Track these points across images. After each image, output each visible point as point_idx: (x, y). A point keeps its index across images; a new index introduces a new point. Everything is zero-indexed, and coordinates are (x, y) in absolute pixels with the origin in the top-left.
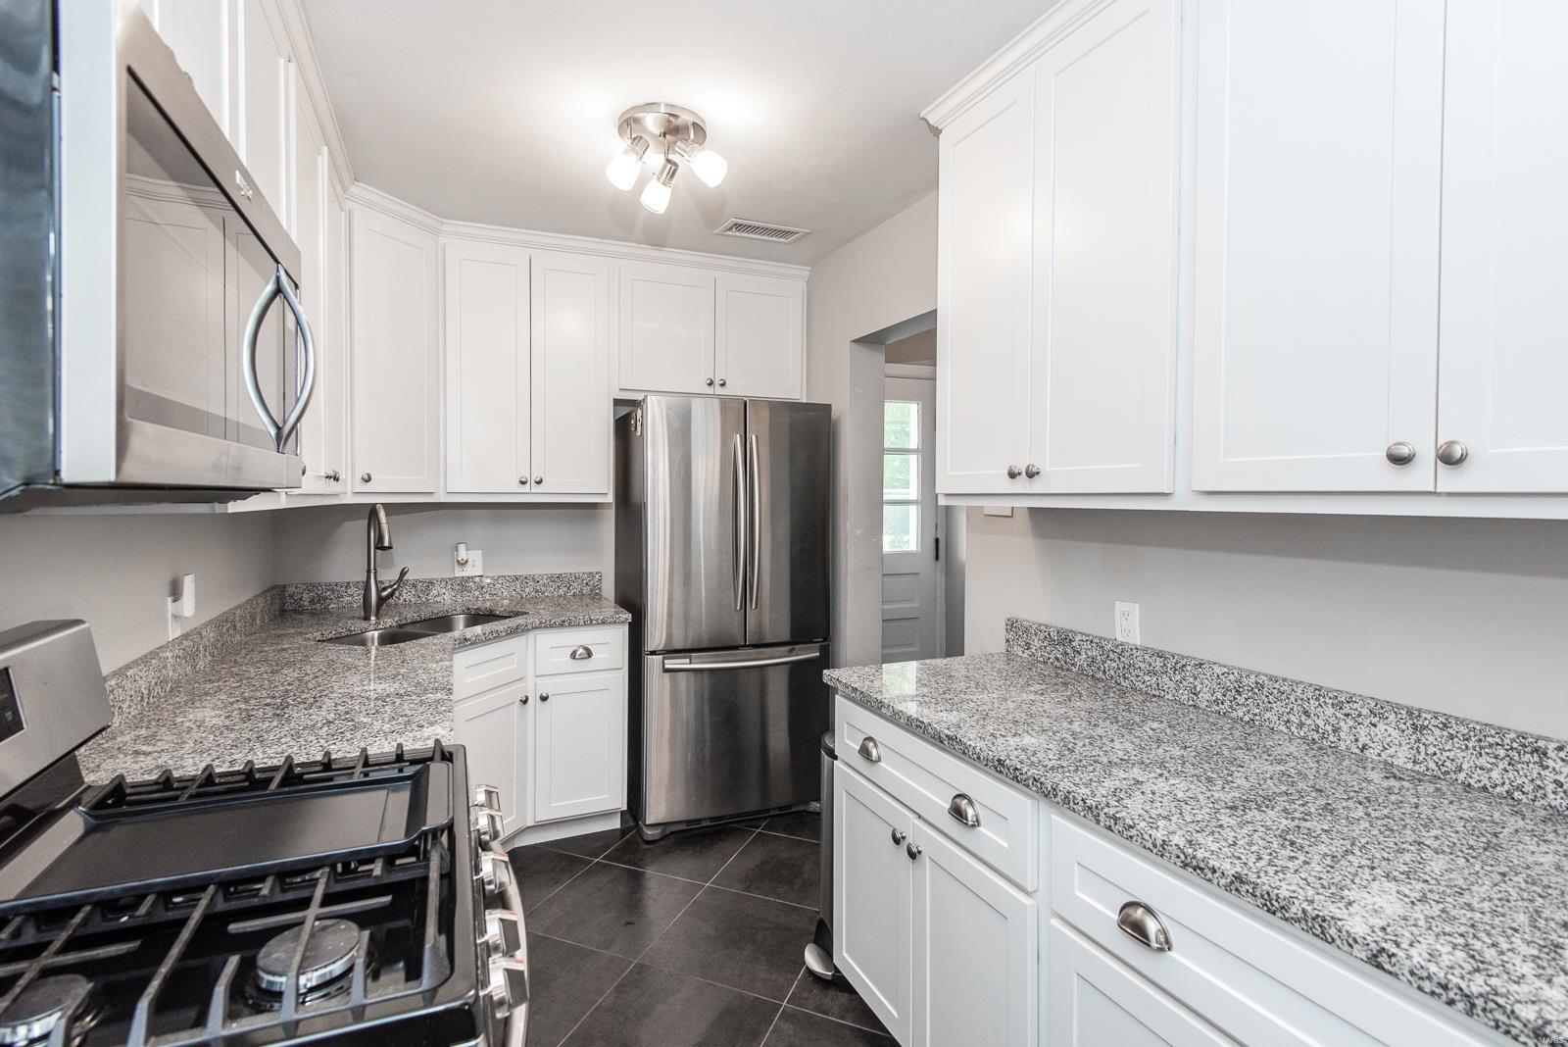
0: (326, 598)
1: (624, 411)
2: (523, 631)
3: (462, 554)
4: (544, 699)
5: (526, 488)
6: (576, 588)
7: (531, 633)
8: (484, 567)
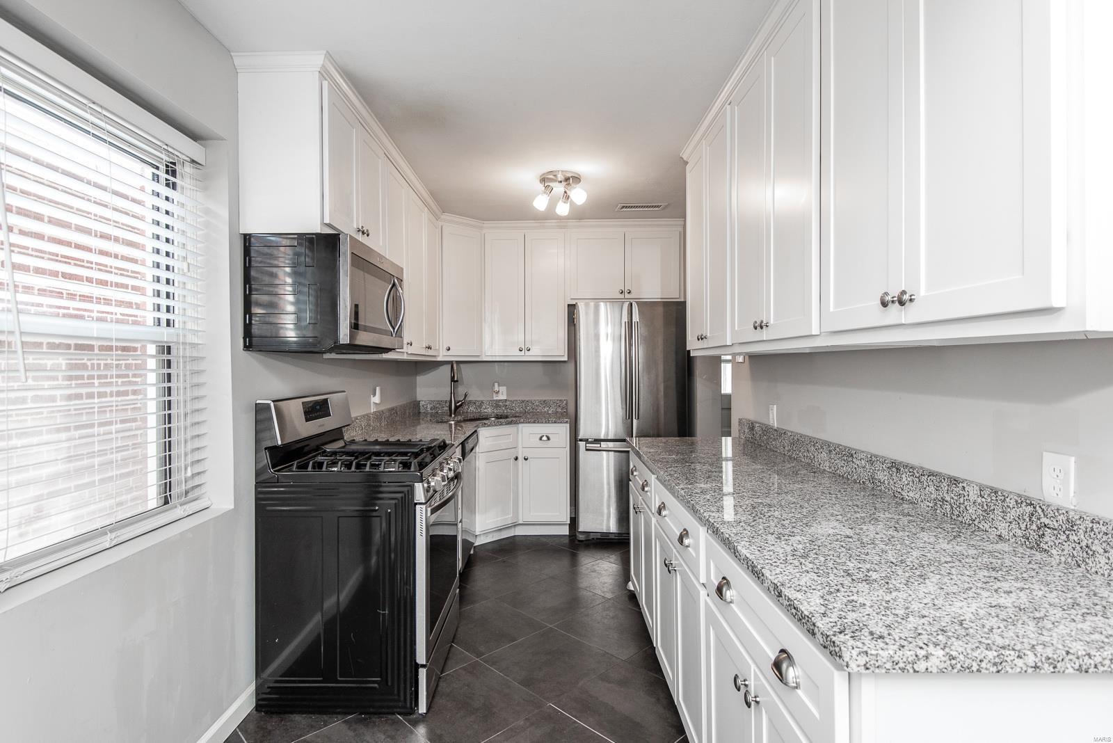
2: (515, 423)
3: (496, 388)
4: (526, 459)
5: (522, 353)
6: (553, 408)
7: (520, 425)
8: (507, 395)
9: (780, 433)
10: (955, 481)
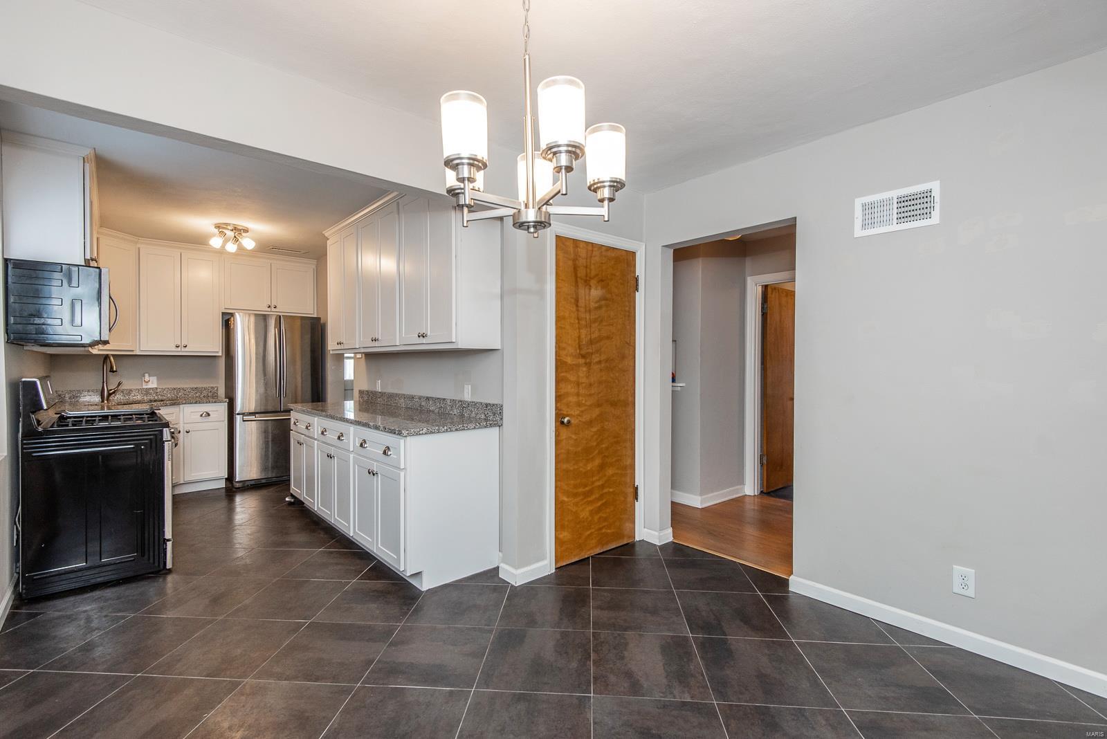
0: (77, 397)
1: (227, 317)
2: (177, 405)
3: (147, 378)
4: (187, 432)
5: (179, 349)
6: (205, 393)
7: (181, 406)
8: (158, 384)
9: (382, 394)
10: (444, 399)
